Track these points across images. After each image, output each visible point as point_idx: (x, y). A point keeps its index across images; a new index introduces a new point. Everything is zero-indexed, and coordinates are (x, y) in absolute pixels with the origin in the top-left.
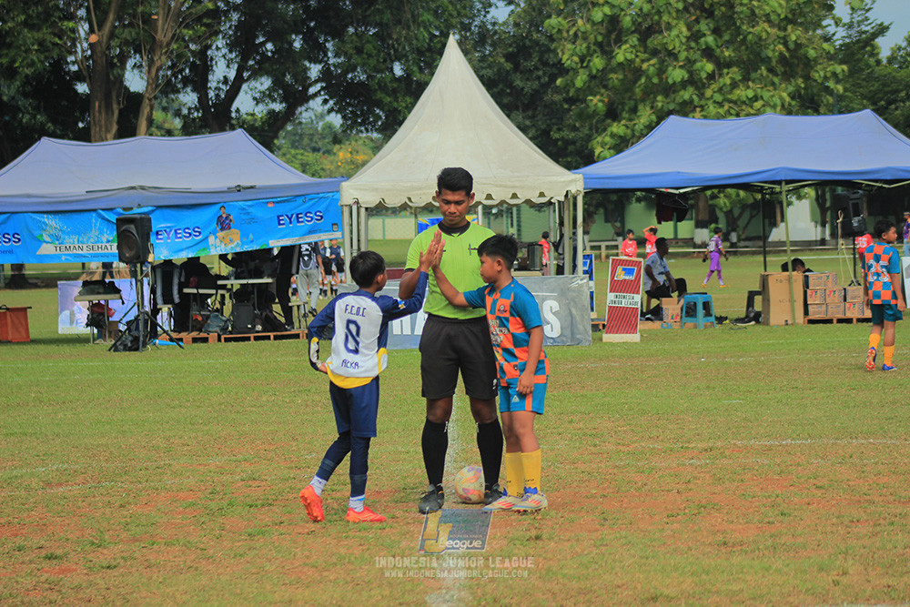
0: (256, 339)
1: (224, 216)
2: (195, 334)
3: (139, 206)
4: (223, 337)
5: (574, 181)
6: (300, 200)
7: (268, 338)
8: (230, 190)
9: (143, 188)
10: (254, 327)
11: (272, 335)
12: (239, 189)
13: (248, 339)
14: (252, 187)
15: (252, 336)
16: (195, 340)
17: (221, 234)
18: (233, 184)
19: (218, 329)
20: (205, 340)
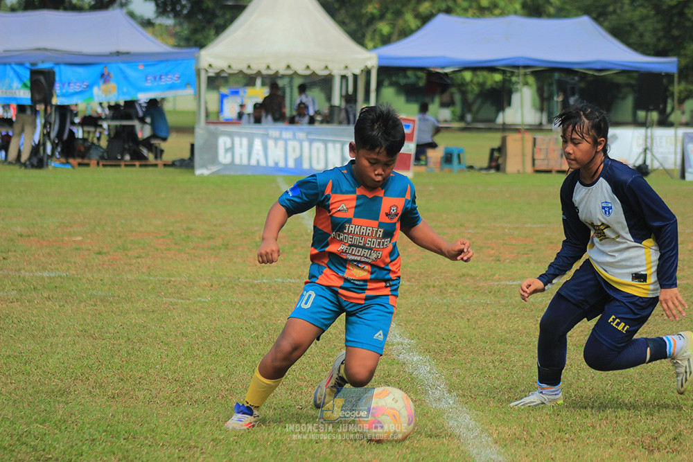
0: (126, 165)
1: (106, 74)
2: (79, 160)
3: (43, 62)
4: (101, 163)
5: (370, 59)
6: (163, 65)
7: (134, 165)
8: (111, 54)
9: (45, 49)
10: (122, 159)
11: (137, 163)
12: (118, 53)
13: (119, 166)
14: (128, 53)
15: (122, 163)
16: (80, 164)
17: (103, 87)
18: (113, 49)
19: (98, 158)
20: (87, 165)
